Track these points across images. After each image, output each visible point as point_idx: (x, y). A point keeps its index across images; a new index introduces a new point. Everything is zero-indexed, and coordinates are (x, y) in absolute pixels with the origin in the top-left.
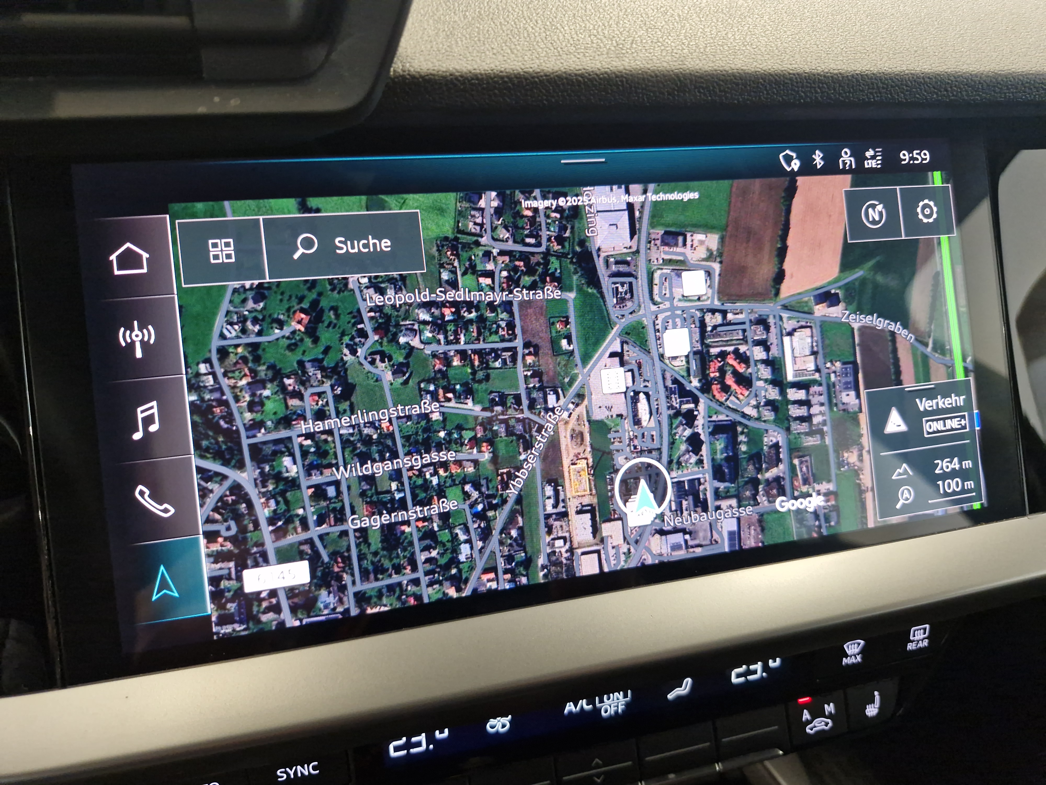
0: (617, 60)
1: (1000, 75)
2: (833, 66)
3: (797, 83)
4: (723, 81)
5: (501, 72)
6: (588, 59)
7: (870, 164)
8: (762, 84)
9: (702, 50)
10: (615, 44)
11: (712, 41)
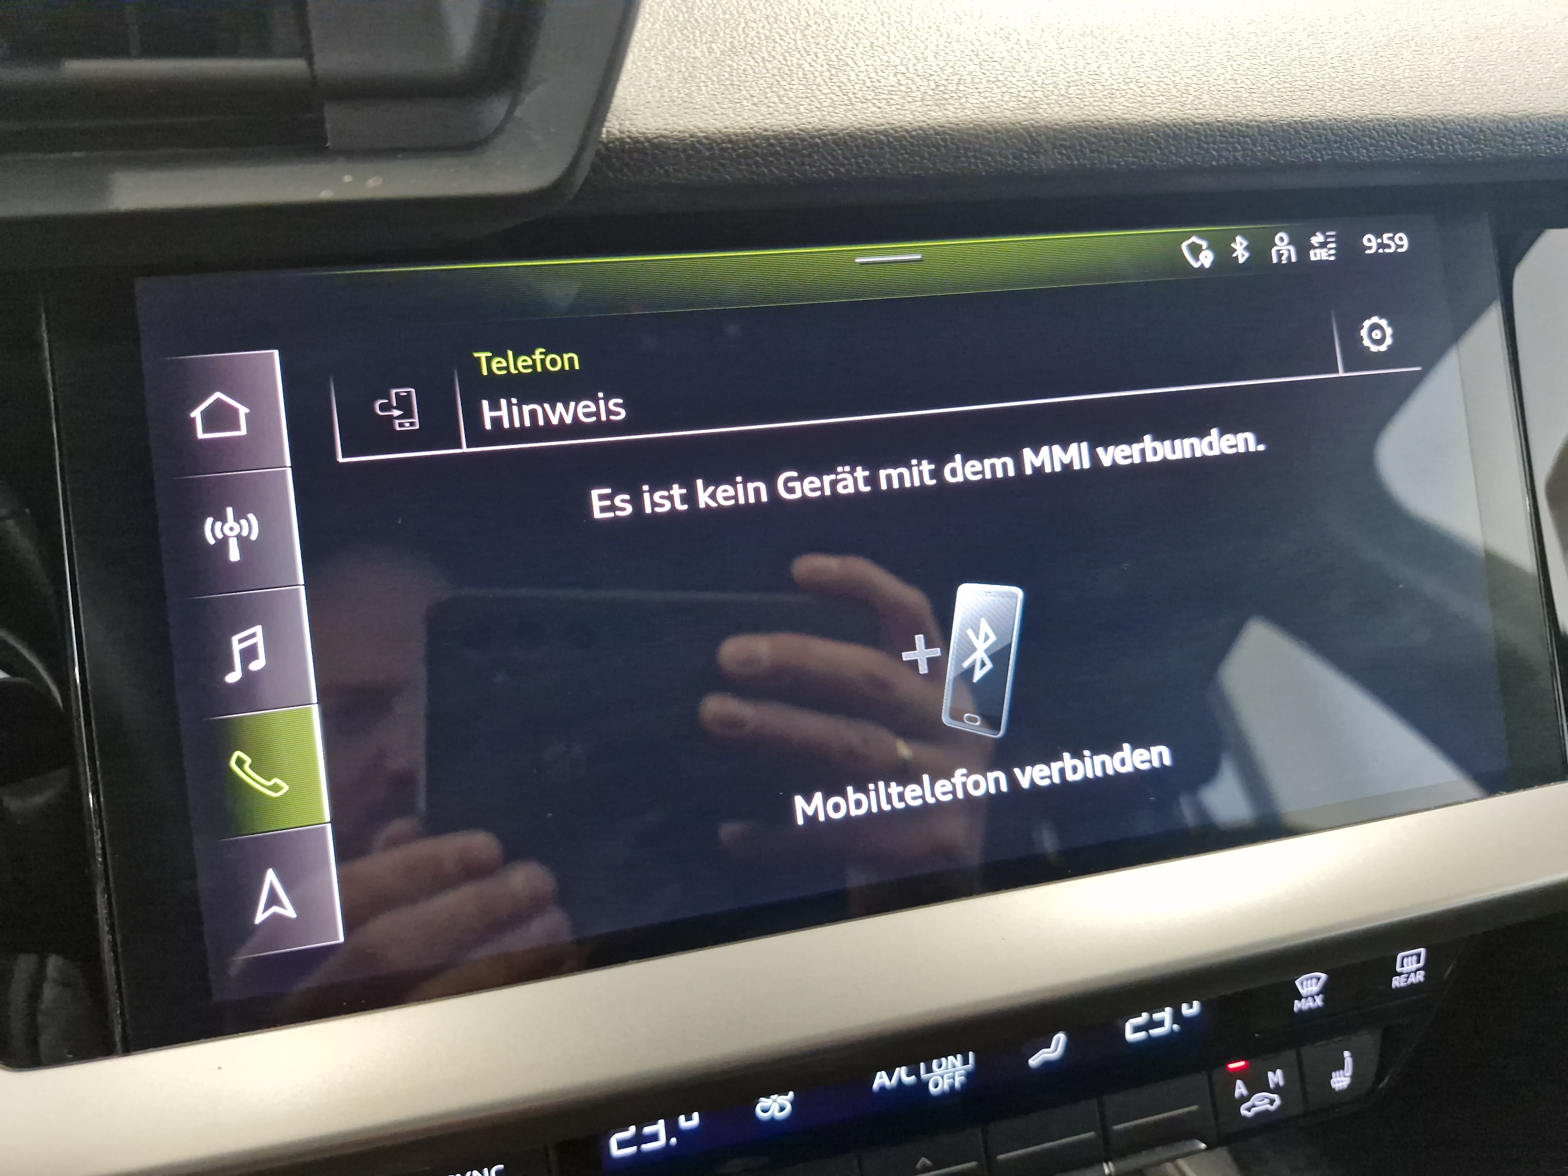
0: (937, 109)
1: (1511, 119)
2: (1258, 110)
3: (1206, 136)
4: (1094, 136)
5: (766, 130)
6: (894, 108)
7: (1318, 255)
8: (1154, 141)
9: (1063, 92)
10: (933, 86)
11: (1077, 77)
